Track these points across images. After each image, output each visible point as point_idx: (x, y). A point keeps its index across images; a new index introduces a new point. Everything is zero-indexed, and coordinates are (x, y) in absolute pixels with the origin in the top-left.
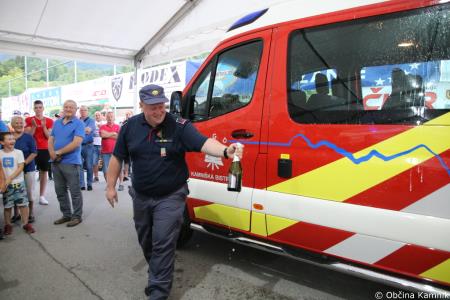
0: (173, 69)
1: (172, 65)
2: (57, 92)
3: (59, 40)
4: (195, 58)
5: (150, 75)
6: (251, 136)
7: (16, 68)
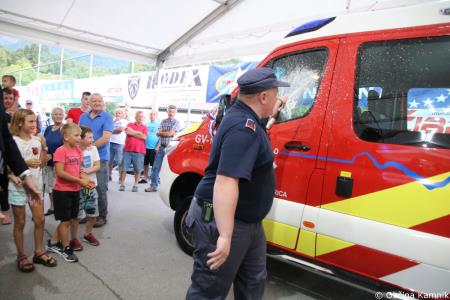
0: (195, 72)
1: (194, 68)
2: (69, 85)
3: (85, 32)
4: (220, 63)
5: (170, 76)
6: (307, 150)
7: (24, 58)
